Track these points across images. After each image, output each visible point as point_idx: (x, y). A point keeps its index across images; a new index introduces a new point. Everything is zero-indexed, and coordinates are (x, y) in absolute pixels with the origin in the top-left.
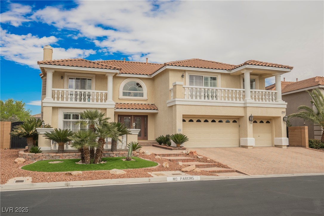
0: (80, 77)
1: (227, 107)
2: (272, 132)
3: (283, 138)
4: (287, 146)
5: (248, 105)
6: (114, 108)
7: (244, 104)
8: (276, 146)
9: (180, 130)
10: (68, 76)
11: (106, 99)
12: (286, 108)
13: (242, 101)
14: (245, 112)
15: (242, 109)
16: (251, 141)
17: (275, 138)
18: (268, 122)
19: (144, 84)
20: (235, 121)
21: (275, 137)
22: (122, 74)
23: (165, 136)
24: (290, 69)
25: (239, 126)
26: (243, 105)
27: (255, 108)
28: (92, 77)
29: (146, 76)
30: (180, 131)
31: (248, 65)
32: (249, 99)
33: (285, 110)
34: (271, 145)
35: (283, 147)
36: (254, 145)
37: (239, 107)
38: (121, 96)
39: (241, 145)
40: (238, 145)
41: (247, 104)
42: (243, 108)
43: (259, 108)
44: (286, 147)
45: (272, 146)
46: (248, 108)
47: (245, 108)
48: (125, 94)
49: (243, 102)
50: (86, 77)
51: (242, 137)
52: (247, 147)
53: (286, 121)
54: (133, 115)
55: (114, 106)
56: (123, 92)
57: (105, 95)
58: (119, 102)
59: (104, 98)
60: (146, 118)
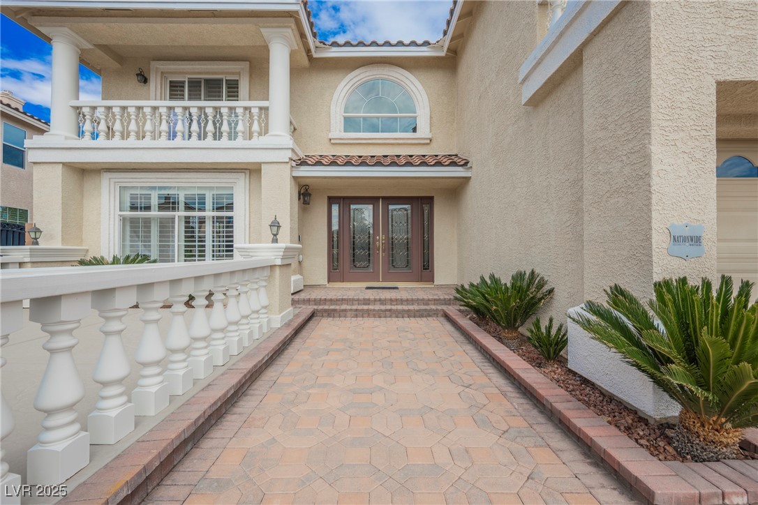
0: (201, 73)
6: (288, 160)
9: (696, 240)
10: (163, 73)
11: (266, 132)
22: (334, 49)
23: (506, 280)
28: (239, 74)
30: (686, 248)
38: (337, 131)
48: (350, 124)
50: (222, 73)
54: (383, 199)
55: (289, 154)
56: (345, 118)
57: (260, 117)
58: (330, 151)
59: (256, 127)
60: (426, 208)
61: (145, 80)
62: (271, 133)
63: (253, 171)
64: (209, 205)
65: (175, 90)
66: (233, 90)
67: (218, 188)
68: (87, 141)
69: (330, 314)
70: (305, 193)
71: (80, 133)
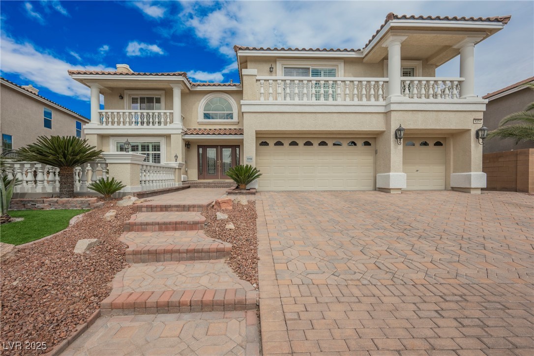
0: (145, 95)
1: (347, 115)
2: (446, 163)
3: (472, 173)
4: (482, 189)
5: (393, 107)
6: (180, 133)
7: (385, 106)
8: (454, 189)
10: (129, 95)
11: (172, 122)
12: (484, 112)
13: (381, 102)
14: (388, 123)
15: (381, 117)
16: (397, 178)
17: (453, 174)
18: (438, 144)
19: (233, 100)
20: (367, 144)
21: (454, 172)
24: (501, 23)
25: (376, 153)
26: (382, 110)
27: (410, 112)
28: (161, 95)
29: (234, 87)
31: (395, 21)
32: (396, 95)
33: (481, 116)
34: (443, 187)
35: (473, 192)
36: (404, 186)
37: (374, 115)
38: (201, 119)
39: (377, 186)
40: (371, 188)
41: (392, 105)
42: (382, 115)
43: (420, 113)
44: (479, 192)
45: (446, 189)
46: (393, 114)
47: (387, 114)
48: (207, 116)
49: (384, 103)
50: (153, 95)
51: (380, 172)
52: (389, 191)
53: (483, 139)
54: (220, 146)
55: (181, 131)
56: (204, 114)
57: (170, 116)
58: (198, 127)
59: (168, 120)
60: (238, 149)
61: (122, 97)
62: (174, 123)
63: (168, 137)
64: (150, 148)
65: (134, 101)
66: (158, 101)
67: (154, 143)
68: (104, 126)
69: (196, 187)
70: (188, 144)
71: (101, 122)
